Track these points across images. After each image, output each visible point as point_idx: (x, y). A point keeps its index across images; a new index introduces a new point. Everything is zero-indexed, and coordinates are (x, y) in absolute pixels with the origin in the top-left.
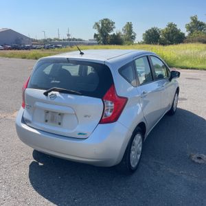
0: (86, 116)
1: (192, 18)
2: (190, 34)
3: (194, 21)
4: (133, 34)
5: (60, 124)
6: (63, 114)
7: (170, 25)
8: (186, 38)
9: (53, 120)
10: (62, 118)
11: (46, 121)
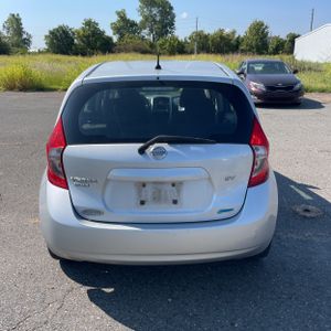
0: (227, 179)
1: (118, 13)
2: (120, 39)
3: (121, 17)
4: (25, 36)
5: (175, 202)
6: (181, 183)
7: (89, 23)
8: (115, 45)
9: (157, 198)
10: (179, 191)
11: (142, 203)
